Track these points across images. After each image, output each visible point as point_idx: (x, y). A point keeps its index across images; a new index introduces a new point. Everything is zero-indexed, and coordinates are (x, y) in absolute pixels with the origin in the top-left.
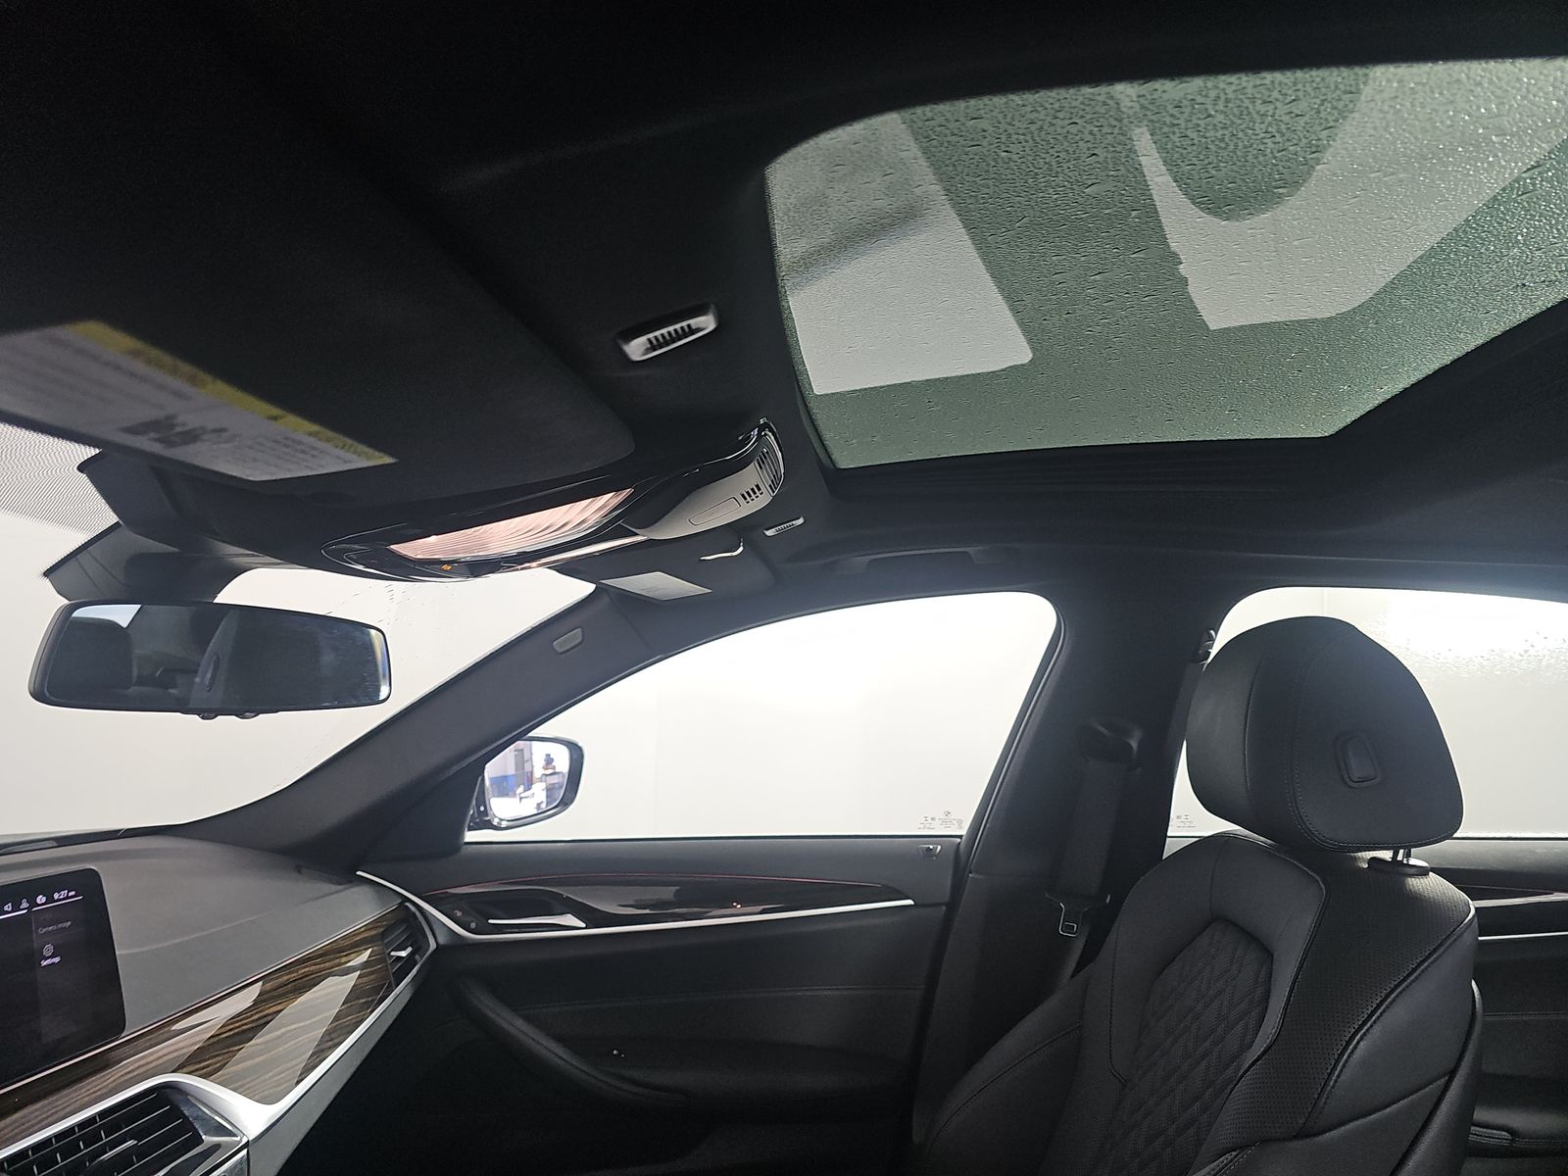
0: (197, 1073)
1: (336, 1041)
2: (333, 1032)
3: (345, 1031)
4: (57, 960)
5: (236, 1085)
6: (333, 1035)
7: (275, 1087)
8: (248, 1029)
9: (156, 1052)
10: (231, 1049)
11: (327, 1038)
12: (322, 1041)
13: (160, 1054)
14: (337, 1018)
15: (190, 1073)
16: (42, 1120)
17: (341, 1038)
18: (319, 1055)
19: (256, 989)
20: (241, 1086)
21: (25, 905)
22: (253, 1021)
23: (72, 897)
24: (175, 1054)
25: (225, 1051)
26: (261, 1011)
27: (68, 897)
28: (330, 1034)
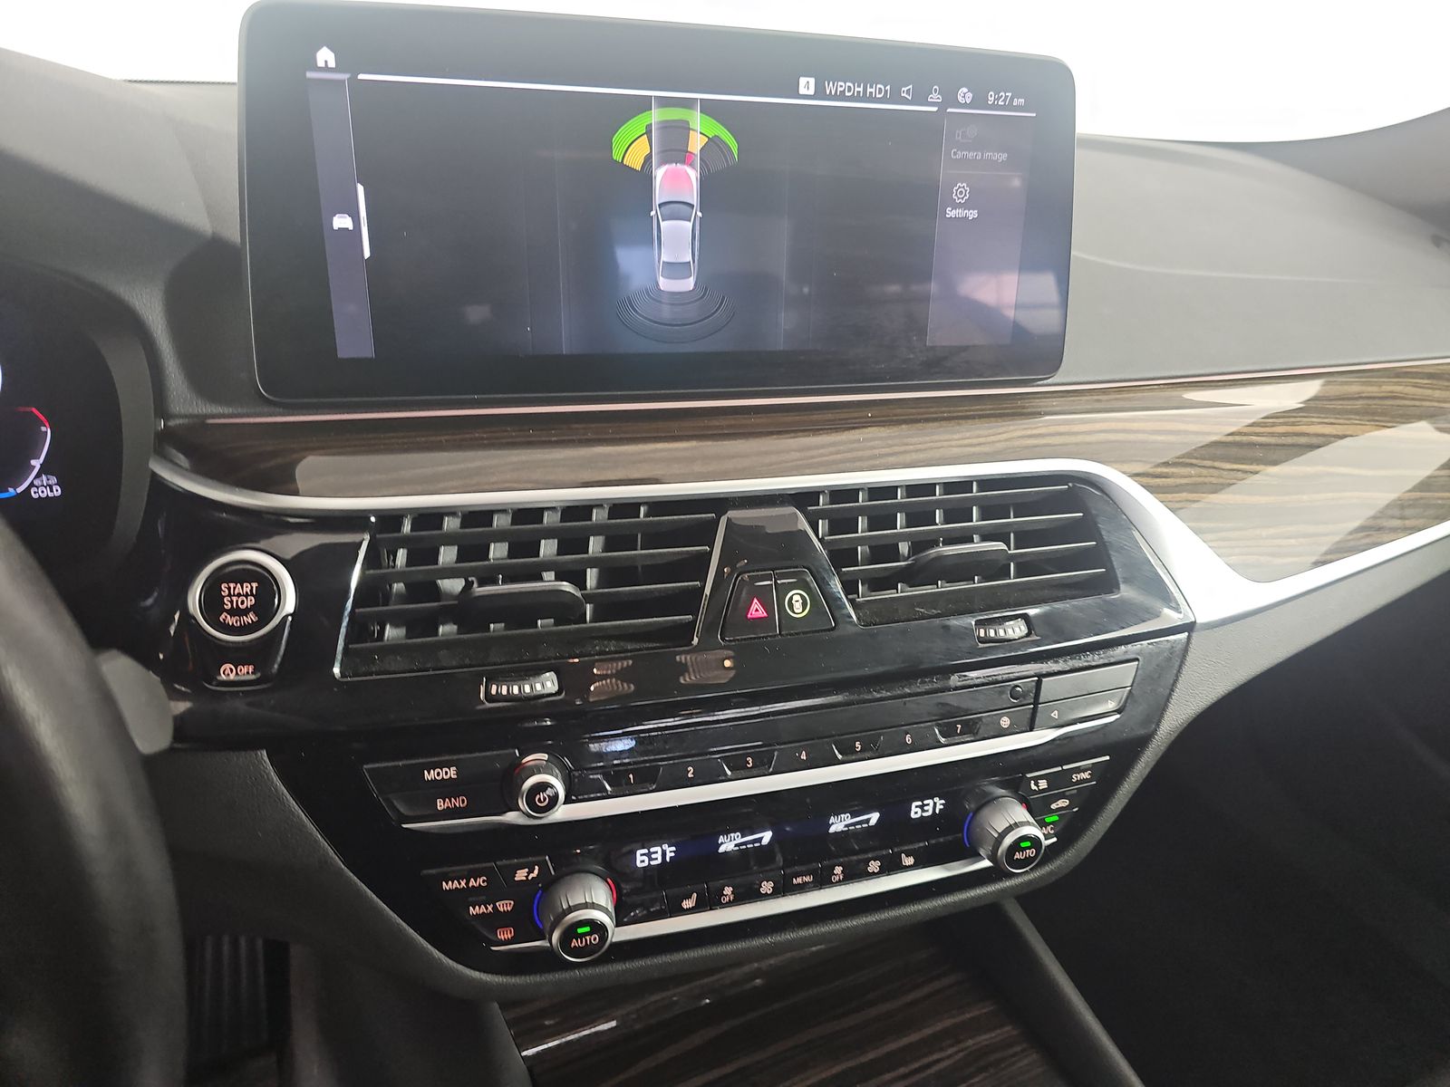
0: (1145, 480)
1: (1408, 523)
2: (1410, 506)
3: (1431, 512)
4: (973, 214)
5: (1204, 525)
6: (1408, 512)
7: (1273, 555)
8: (1262, 445)
9: (1095, 421)
10: (1217, 464)
11: (1397, 512)
12: (1383, 513)
13: (1098, 426)
14: (1425, 485)
15: (1134, 476)
16: (881, 456)
17: (1420, 522)
18: (1373, 532)
19: (1312, 388)
20: (1212, 531)
21: (935, 97)
22: (1272, 435)
23: (1018, 108)
24: (1120, 437)
25: (1208, 463)
26: (1293, 424)
27: (1009, 107)
28: (1402, 507)
